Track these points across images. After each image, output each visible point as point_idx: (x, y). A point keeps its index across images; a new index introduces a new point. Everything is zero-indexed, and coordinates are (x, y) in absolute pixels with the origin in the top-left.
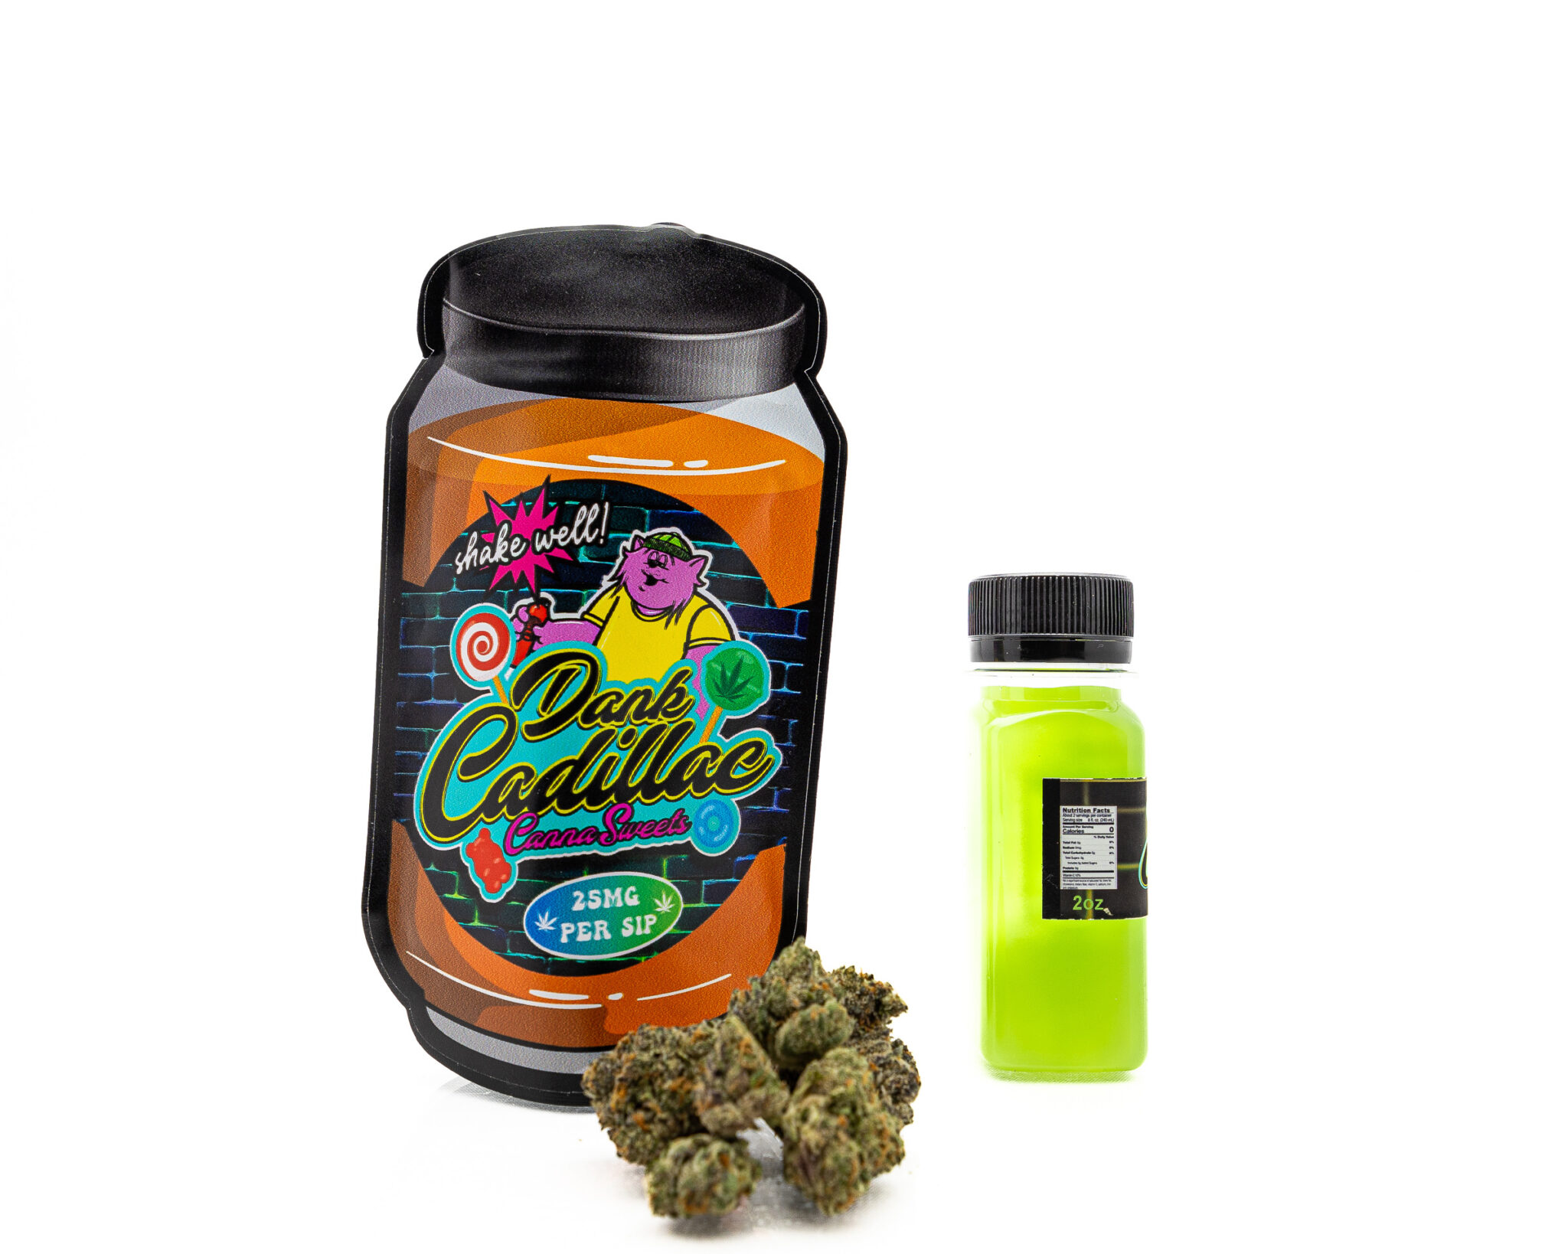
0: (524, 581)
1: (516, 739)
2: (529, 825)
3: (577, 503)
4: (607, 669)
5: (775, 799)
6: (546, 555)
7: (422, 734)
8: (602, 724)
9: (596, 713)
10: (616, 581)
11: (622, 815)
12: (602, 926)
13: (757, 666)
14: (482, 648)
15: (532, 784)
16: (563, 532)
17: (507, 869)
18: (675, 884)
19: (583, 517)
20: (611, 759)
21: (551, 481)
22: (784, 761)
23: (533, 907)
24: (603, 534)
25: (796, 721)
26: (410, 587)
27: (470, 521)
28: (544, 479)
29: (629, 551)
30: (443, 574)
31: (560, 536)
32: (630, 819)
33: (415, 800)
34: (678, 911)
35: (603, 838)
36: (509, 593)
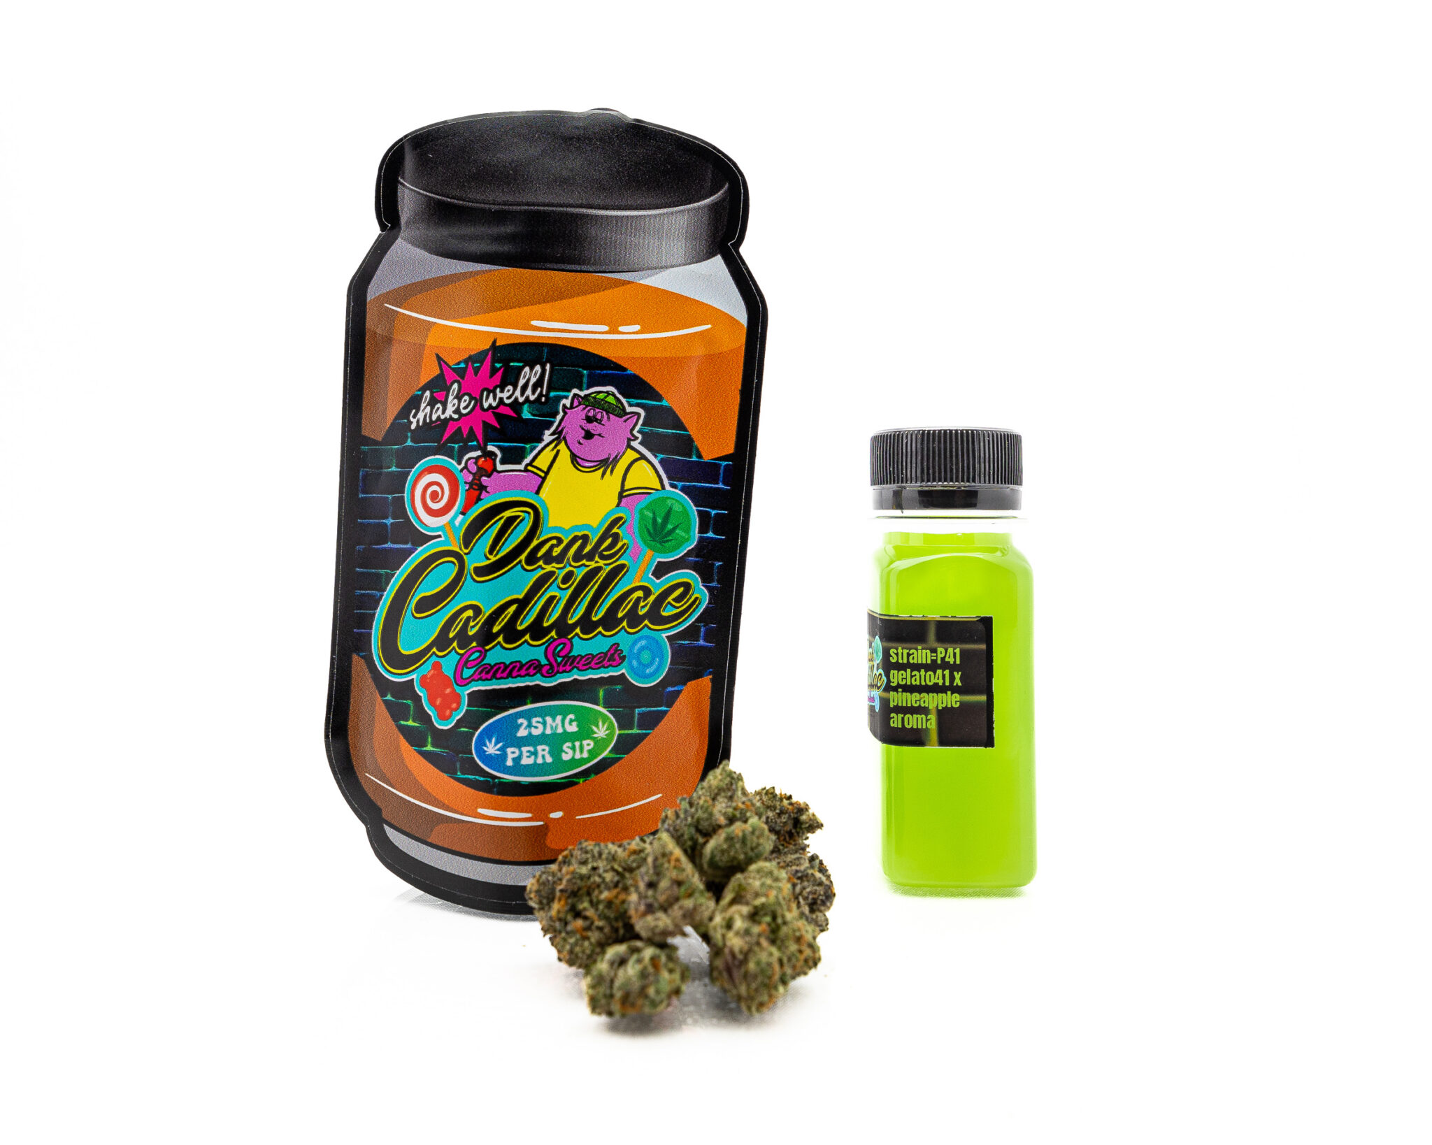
0: (472, 436)
1: (466, 579)
2: (477, 658)
3: (521, 364)
4: (548, 515)
5: (702, 634)
6: (493, 413)
7: (379, 575)
8: (544, 566)
9: (539, 555)
10: (556, 436)
11: (562, 649)
12: (543, 750)
13: (685, 512)
14: (434, 496)
15: (480, 621)
16: (509, 391)
17: (457, 698)
18: (610, 712)
19: (527, 377)
20: (552, 598)
21: (497, 345)
22: (710, 600)
23: (481, 733)
24: (544, 393)
25: (720, 563)
26: (367, 441)
27: (424, 381)
28: (491, 342)
29: (568, 409)
30: (399, 429)
31: (505, 395)
32: (569, 653)
33: (373, 635)
34: (613, 736)
35: (544, 670)
36: (459, 447)
